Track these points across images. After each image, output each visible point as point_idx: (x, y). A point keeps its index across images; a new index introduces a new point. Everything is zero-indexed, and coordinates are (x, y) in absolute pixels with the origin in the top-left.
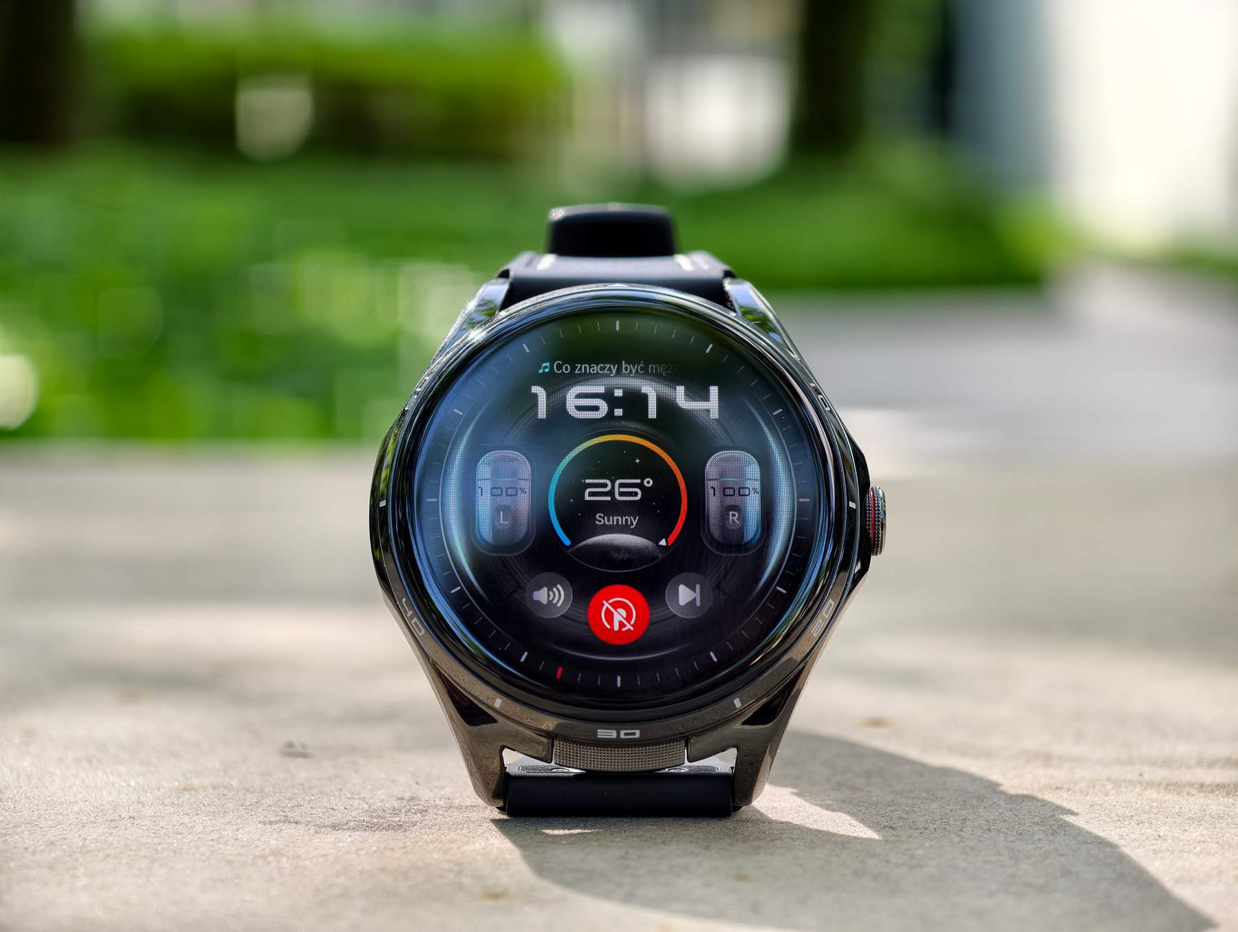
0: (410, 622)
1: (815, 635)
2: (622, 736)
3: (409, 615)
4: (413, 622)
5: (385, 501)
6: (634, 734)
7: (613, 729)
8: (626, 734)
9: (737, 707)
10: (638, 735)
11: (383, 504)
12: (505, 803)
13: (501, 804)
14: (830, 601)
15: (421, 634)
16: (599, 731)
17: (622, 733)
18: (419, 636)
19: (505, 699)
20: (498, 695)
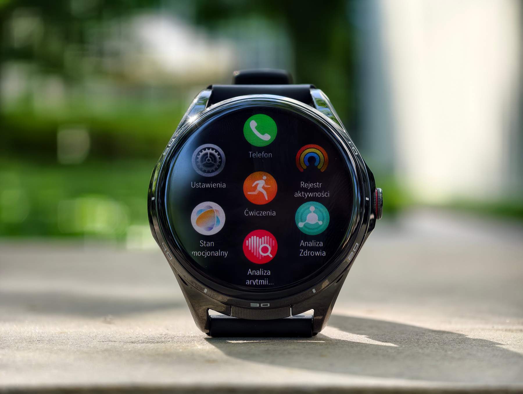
0: (166, 253)
1: (350, 259)
2: (262, 306)
3: (165, 250)
4: (167, 253)
5: (154, 197)
6: (267, 305)
7: (258, 303)
8: (263, 305)
9: (314, 292)
10: (269, 306)
11: (153, 199)
12: (210, 331)
13: (208, 331)
14: (357, 244)
15: (171, 259)
16: (251, 304)
17: (262, 305)
18: (170, 260)
19: (209, 289)
20: (206, 287)
